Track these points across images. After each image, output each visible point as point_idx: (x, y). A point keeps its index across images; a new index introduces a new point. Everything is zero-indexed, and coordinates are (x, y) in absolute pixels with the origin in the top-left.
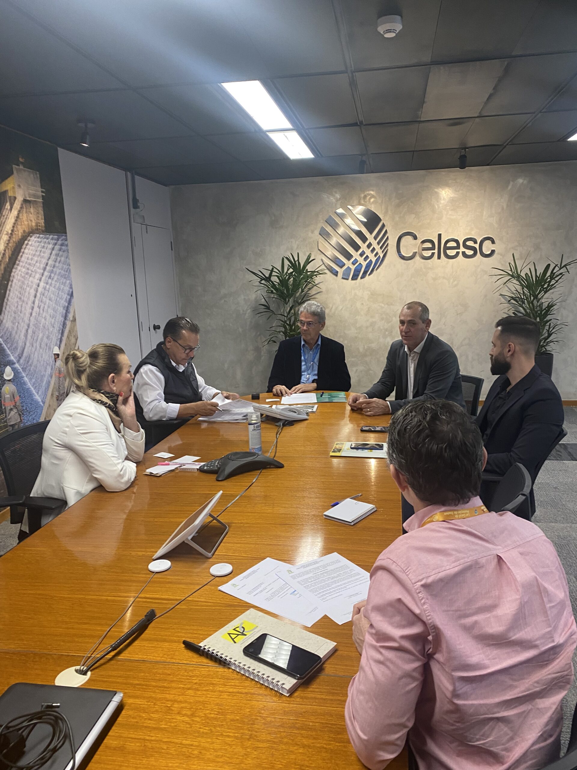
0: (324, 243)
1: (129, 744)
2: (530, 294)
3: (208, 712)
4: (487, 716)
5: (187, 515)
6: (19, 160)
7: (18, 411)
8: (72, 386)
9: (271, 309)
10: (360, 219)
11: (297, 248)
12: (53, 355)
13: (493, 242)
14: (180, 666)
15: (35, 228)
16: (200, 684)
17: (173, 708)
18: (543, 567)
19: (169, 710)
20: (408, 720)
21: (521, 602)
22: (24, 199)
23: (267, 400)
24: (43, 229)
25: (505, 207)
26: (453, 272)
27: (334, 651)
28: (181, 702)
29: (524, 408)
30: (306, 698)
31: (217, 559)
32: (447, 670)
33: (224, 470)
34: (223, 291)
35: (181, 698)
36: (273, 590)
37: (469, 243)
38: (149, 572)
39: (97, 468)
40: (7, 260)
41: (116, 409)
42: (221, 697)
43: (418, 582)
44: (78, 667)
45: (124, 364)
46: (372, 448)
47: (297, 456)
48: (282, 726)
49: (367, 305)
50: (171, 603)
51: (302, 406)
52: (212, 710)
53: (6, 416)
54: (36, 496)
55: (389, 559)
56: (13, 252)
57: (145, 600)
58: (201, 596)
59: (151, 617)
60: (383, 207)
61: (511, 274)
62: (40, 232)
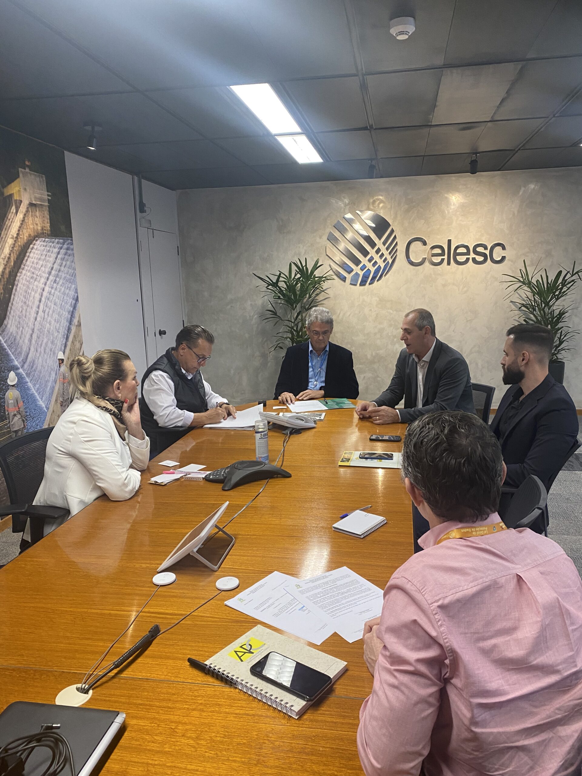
0: (331, 248)
1: (131, 768)
2: (542, 301)
3: (213, 734)
4: (506, 745)
5: (193, 526)
6: (25, 164)
7: (21, 416)
8: (76, 393)
9: (278, 314)
10: (369, 224)
11: (305, 253)
12: (57, 360)
13: (504, 248)
14: (185, 685)
15: (40, 231)
16: (205, 705)
17: (177, 731)
18: (565, 588)
19: (173, 732)
20: (424, 748)
21: (542, 625)
22: (30, 203)
23: (274, 408)
24: (49, 233)
25: (516, 213)
26: (463, 278)
27: (345, 671)
28: (185, 723)
29: (538, 418)
30: (317, 721)
31: (223, 572)
32: (465, 696)
33: (230, 479)
34: (229, 297)
35: (185, 720)
36: (281, 606)
37: (480, 249)
38: (154, 585)
39: (101, 476)
40: (12, 264)
41: (121, 416)
42: (228, 719)
43: (434, 602)
44: (79, 685)
45: (130, 370)
46: (380, 458)
47: (305, 465)
48: (291, 751)
49: (375, 311)
50: (176, 618)
51: (309, 414)
52: (218, 733)
53: (9, 422)
54: (39, 504)
55: (404, 579)
56: (17, 256)
57: (149, 615)
58: (207, 611)
59: (155, 632)
60: (392, 212)
61: (522, 280)
62: (46, 236)
